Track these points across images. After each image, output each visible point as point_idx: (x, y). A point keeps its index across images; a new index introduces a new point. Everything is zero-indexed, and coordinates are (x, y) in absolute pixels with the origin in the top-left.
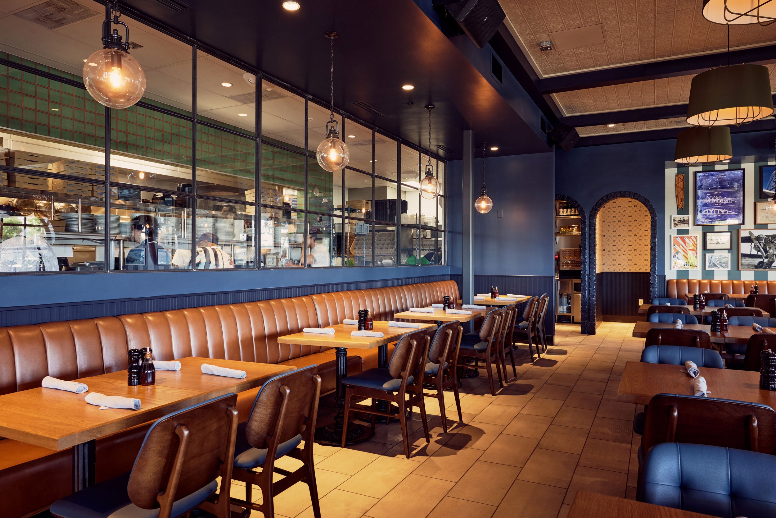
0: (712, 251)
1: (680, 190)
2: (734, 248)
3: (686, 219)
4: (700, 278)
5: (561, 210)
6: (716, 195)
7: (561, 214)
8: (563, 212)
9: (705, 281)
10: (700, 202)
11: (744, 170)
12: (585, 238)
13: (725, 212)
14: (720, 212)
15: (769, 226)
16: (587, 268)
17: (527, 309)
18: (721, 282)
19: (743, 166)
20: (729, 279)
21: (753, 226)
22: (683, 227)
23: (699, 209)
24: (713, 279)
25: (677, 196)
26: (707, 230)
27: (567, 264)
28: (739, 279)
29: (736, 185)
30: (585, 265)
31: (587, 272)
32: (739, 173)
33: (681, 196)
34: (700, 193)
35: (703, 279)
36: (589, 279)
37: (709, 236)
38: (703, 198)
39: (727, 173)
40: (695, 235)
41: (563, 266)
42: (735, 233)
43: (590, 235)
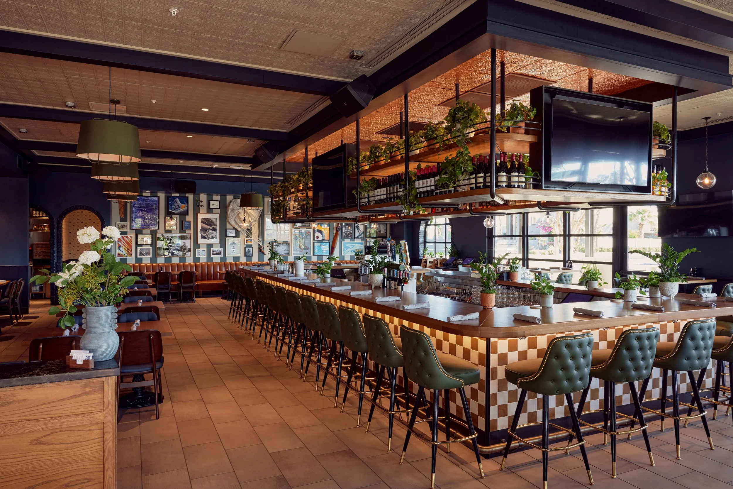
0: (141, 245)
1: (122, 206)
2: (154, 244)
3: (125, 225)
4: (134, 262)
5: (34, 212)
6: (143, 211)
7: (34, 215)
8: (36, 214)
9: (137, 265)
10: (134, 216)
11: (159, 197)
12: (54, 236)
13: (149, 222)
14: (146, 222)
15: (172, 232)
16: (55, 258)
17: (8, 290)
18: (146, 265)
19: (159, 195)
20: (151, 263)
21: (164, 232)
22: (124, 230)
23: (134, 219)
24: (142, 263)
25: (120, 210)
26: (138, 232)
27: (39, 254)
28: (156, 262)
29: (155, 206)
30: (54, 256)
31: (55, 261)
32: (156, 199)
33: (122, 210)
34: (134, 209)
35: (136, 263)
36: (57, 266)
37: (140, 237)
38: (136, 213)
39: (150, 198)
40: (131, 235)
41: (36, 256)
42: (154, 234)
43: (57, 235)
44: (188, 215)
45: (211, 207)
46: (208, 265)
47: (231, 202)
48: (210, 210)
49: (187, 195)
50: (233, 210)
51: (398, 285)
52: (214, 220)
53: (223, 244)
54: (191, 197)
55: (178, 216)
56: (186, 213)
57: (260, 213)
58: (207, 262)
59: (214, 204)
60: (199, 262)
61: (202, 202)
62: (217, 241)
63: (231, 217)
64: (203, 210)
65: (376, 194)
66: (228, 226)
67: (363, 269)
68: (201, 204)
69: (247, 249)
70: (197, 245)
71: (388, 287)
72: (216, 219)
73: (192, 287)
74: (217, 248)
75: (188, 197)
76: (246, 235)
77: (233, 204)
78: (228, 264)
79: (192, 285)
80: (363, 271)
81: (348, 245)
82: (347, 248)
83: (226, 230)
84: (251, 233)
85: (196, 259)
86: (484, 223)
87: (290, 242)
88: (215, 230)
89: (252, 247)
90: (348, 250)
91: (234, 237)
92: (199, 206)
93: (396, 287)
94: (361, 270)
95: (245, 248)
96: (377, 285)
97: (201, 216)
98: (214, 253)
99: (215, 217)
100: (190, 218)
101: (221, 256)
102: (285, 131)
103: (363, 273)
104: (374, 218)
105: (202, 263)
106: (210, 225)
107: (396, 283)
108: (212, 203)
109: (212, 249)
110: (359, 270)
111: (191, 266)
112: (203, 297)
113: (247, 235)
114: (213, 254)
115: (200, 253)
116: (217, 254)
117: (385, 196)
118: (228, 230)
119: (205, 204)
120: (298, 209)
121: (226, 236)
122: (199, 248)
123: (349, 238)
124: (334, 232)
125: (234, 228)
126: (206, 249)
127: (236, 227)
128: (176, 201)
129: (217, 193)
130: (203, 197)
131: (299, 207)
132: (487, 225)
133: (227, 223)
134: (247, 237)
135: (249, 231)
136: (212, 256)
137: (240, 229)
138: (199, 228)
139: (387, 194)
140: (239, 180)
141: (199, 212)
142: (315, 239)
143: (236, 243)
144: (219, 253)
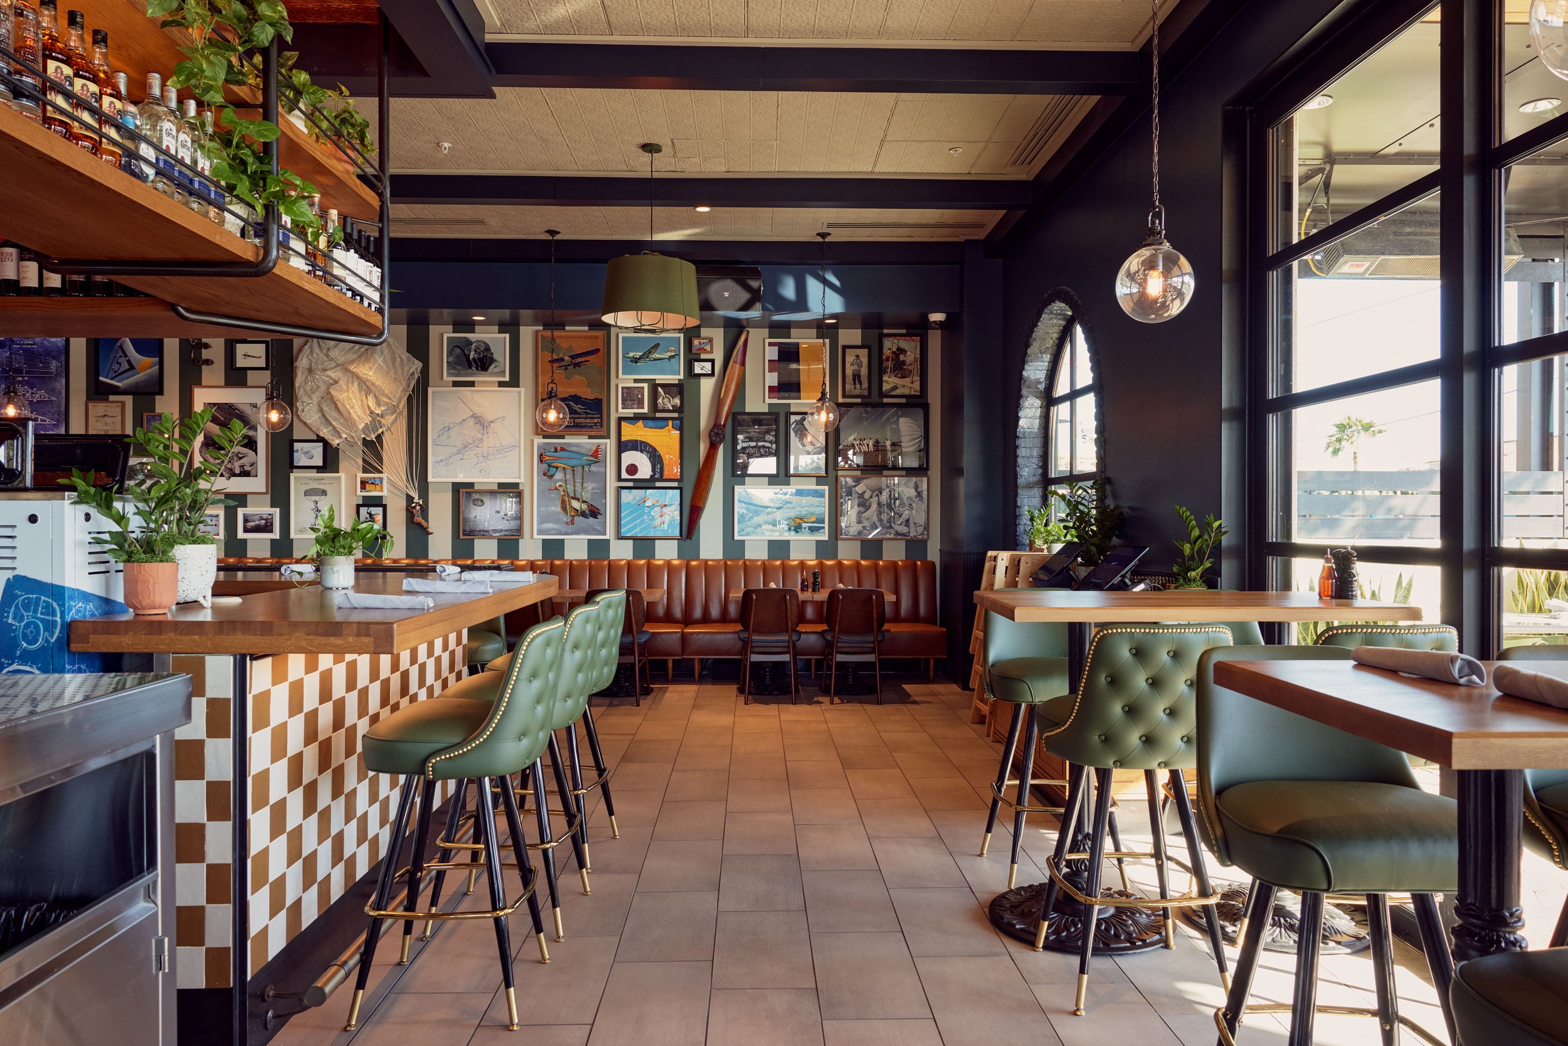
6: (19, 383)
29: (54, 365)
32: (59, 343)
39: (36, 339)
44: (161, 393)
45: (241, 362)
48: (236, 377)
50: (310, 371)
52: (248, 411)
53: (280, 495)
55: (129, 400)
56: (156, 387)
57: (413, 383)
58: (225, 558)
59: (251, 355)
61: (206, 346)
63: (308, 398)
64: (213, 373)
66: (297, 431)
68: (205, 354)
69: (363, 510)
72: (255, 406)
74: (259, 509)
76: (360, 462)
77: (312, 352)
81: (756, 502)
82: (757, 510)
83: (292, 444)
84: (380, 459)
87: (525, 488)
89: (385, 507)
90: (756, 520)
91: (319, 469)
92: (197, 362)
95: (358, 506)
97: (203, 397)
99: (253, 398)
100: (168, 405)
101: (276, 535)
108: (241, 348)
109: (241, 512)
113: (364, 460)
114: (246, 530)
116: (257, 529)
118: (297, 446)
119: (218, 353)
121: (292, 467)
124: (703, 448)
125: (320, 439)
126: (221, 513)
127: (325, 433)
128: (121, 347)
133: (294, 421)
134: (365, 471)
135: (373, 448)
136: (241, 535)
137: (335, 442)
141: (199, 384)
142: (624, 475)
143: (324, 493)
144: (267, 528)
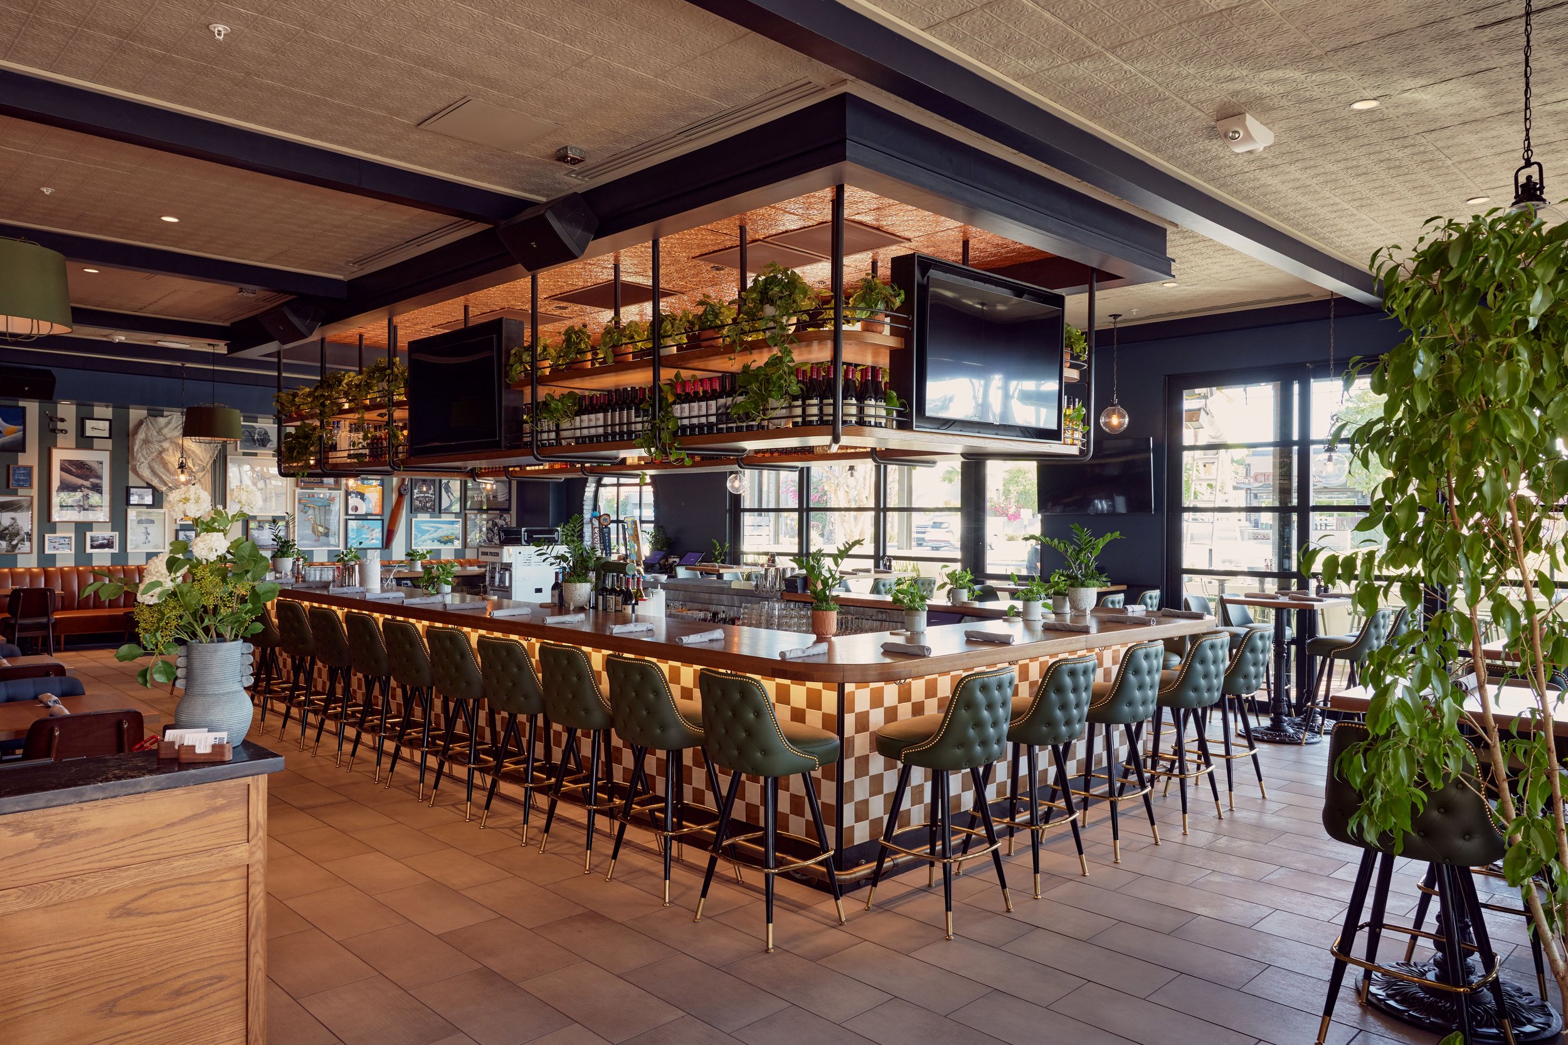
44: (24, 450)
45: (89, 433)
46: (79, 573)
47: (141, 423)
48: (84, 441)
49: (21, 404)
50: (146, 442)
51: (625, 602)
52: (95, 466)
53: (119, 521)
54: (32, 408)
56: (19, 446)
57: (216, 452)
58: (76, 566)
59: (97, 428)
60: (54, 566)
61: (62, 420)
62: (102, 515)
63: (142, 460)
64: (67, 439)
65: (578, 424)
66: (133, 480)
67: (497, 576)
68: (60, 425)
69: (182, 535)
70: (47, 523)
71: (600, 608)
72: (101, 463)
73: (45, 626)
74: (103, 533)
75: (24, 409)
77: (148, 428)
78: (132, 571)
79: (44, 620)
80: (497, 580)
81: (425, 527)
82: (424, 532)
83: (128, 489)
85: (46, 560)
86: (729, 485)
87: (289, 519)
88: (97, 489)
90: (424, 538)
91: (148, 506)
92: (54, 431)
93: (619, 608)
94: (493, 578)
95: (177, 531)
96: (580, 605)
97: (59, 456)
98: (96, 543)
99: (100, 458)
100: (29, 458)
101: (116, 550)
102: (341, 277)
103: (497, 583)
104: (517, 469)
105: (61, 569)
106: (86, 478)
107: (620, 599)
108: (89, 423)
109: (89, 535)
110: (487, 579)
111: (33, 577)
112: (66, 650)
114: (92, 547)
115: (56, 545)
116: (102, 546)
117: (601, 431)
118: (132, 490)
119: (70, 425)
120: (363, 448)
121: (128, 503)
122: (55, 532)
123: (427, 512)
124: (395, 496)
125: (149, 486)
126: (73, 535)
127: (155, 482)
129: (105, 400)
130: (67, 410)
131: (365, 444)
132: (733, 487)
133: (131, 473)
136: (89, 550)
137: (164, 489)
138: (56, 483)
139: (605, 426)
140: (169, 372)
141: (55, 447)
142: (350, 512)
143: (152, 522)
144: (109, 545)
